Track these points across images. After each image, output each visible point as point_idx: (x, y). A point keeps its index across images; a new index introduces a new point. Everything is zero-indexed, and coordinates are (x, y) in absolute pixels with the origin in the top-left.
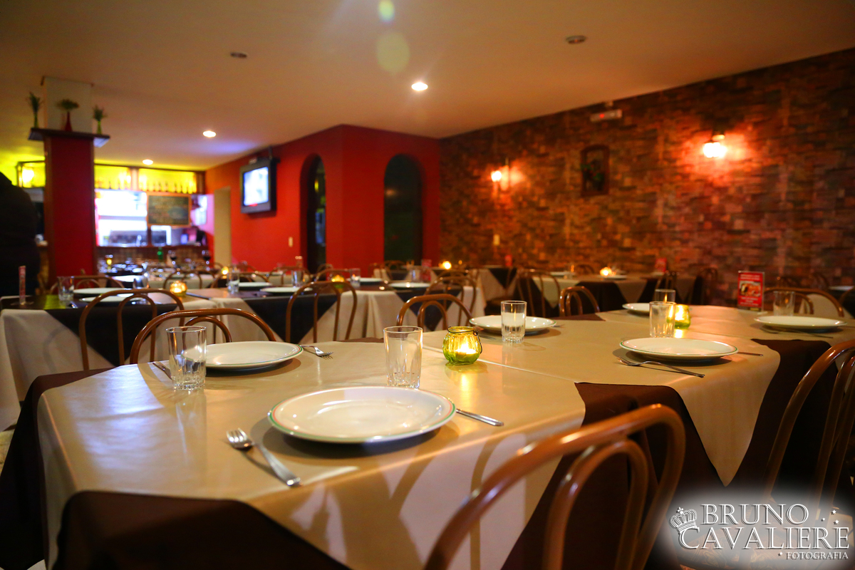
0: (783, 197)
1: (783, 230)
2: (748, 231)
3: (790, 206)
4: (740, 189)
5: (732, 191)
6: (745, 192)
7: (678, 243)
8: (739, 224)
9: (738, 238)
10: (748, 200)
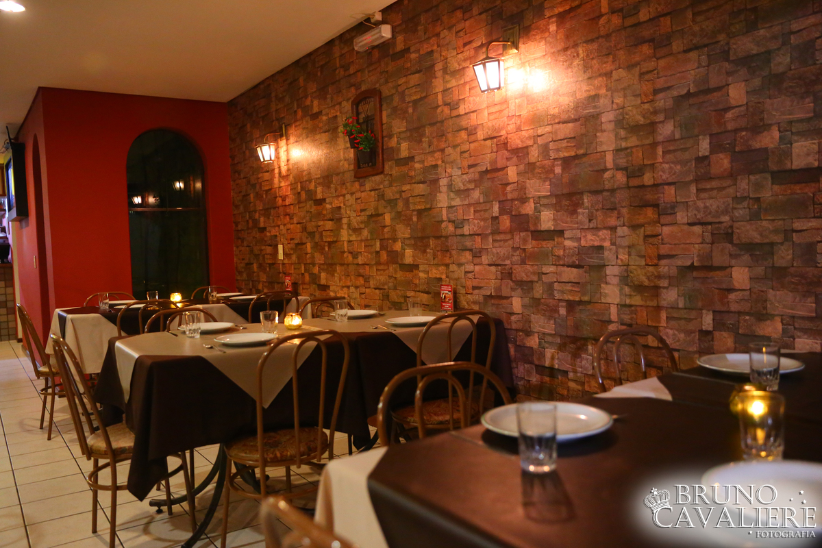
0: (609, 162)
1: (613, 229)
2: (561, 233)
3: (621, 178)
4: (545, 149)
5: (534, 155)
6: (553, 155)
7: (468, 255)
8: (547, 220)
9: (548, 245)
10: (558, 170)
